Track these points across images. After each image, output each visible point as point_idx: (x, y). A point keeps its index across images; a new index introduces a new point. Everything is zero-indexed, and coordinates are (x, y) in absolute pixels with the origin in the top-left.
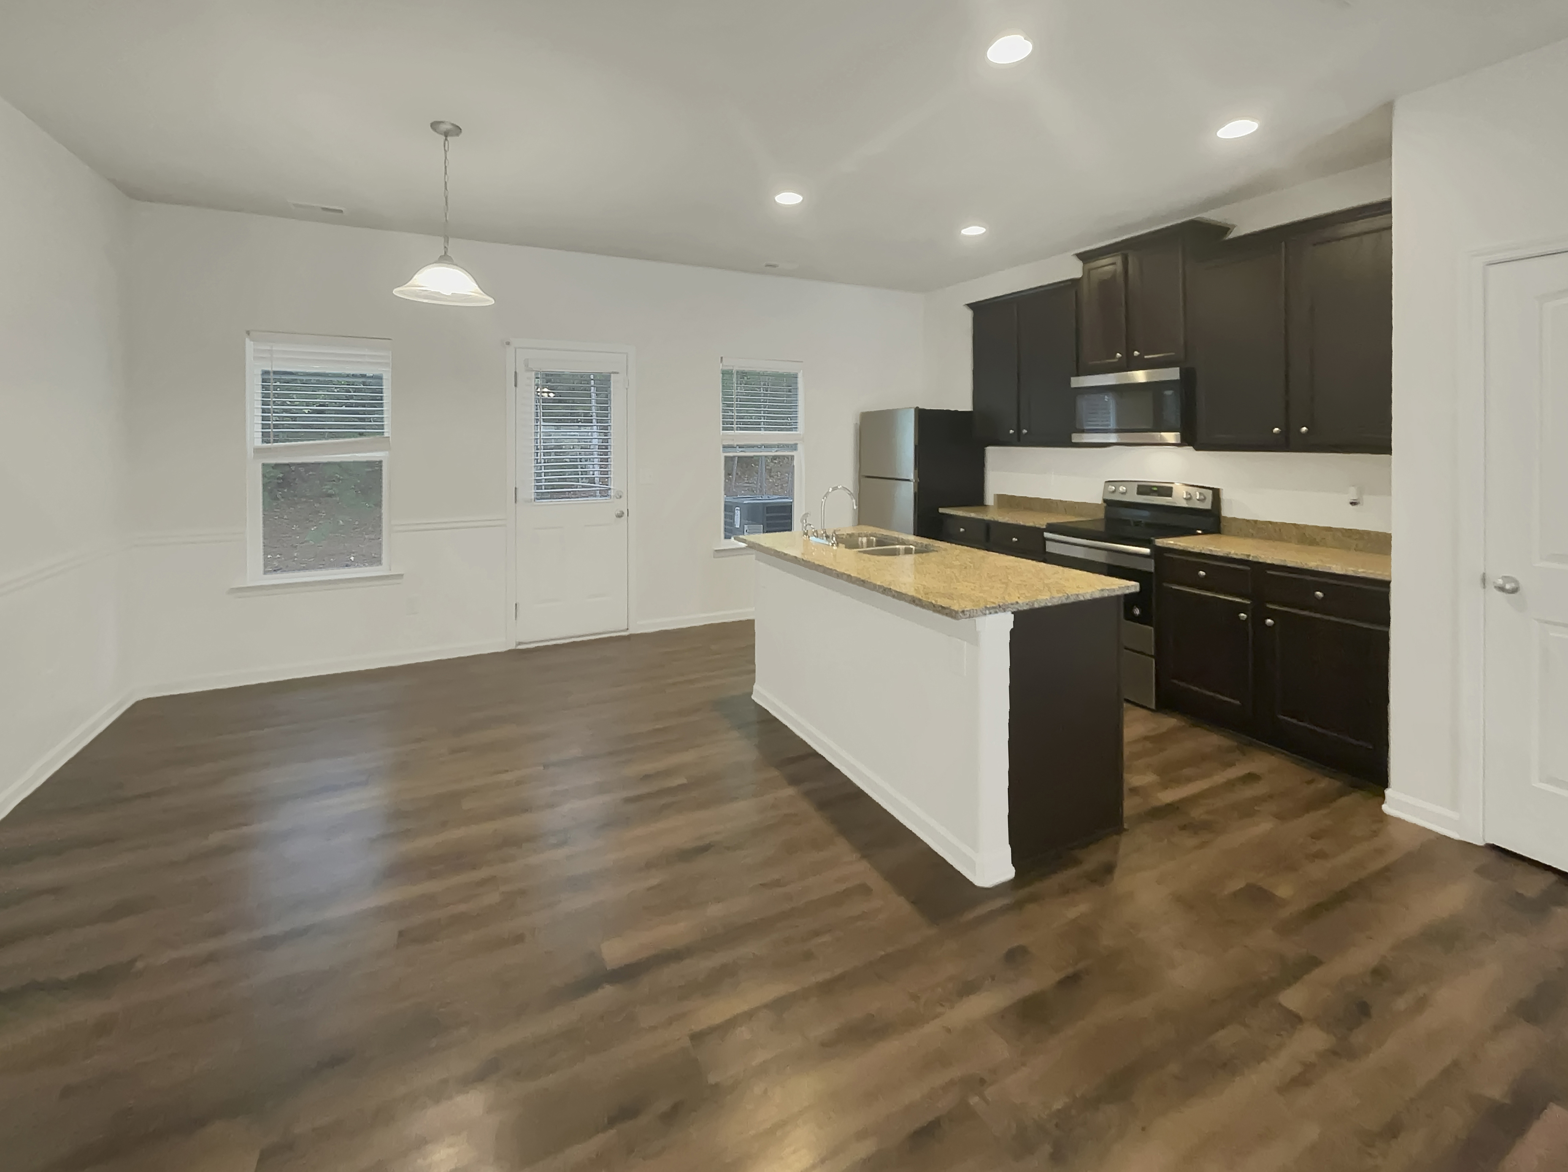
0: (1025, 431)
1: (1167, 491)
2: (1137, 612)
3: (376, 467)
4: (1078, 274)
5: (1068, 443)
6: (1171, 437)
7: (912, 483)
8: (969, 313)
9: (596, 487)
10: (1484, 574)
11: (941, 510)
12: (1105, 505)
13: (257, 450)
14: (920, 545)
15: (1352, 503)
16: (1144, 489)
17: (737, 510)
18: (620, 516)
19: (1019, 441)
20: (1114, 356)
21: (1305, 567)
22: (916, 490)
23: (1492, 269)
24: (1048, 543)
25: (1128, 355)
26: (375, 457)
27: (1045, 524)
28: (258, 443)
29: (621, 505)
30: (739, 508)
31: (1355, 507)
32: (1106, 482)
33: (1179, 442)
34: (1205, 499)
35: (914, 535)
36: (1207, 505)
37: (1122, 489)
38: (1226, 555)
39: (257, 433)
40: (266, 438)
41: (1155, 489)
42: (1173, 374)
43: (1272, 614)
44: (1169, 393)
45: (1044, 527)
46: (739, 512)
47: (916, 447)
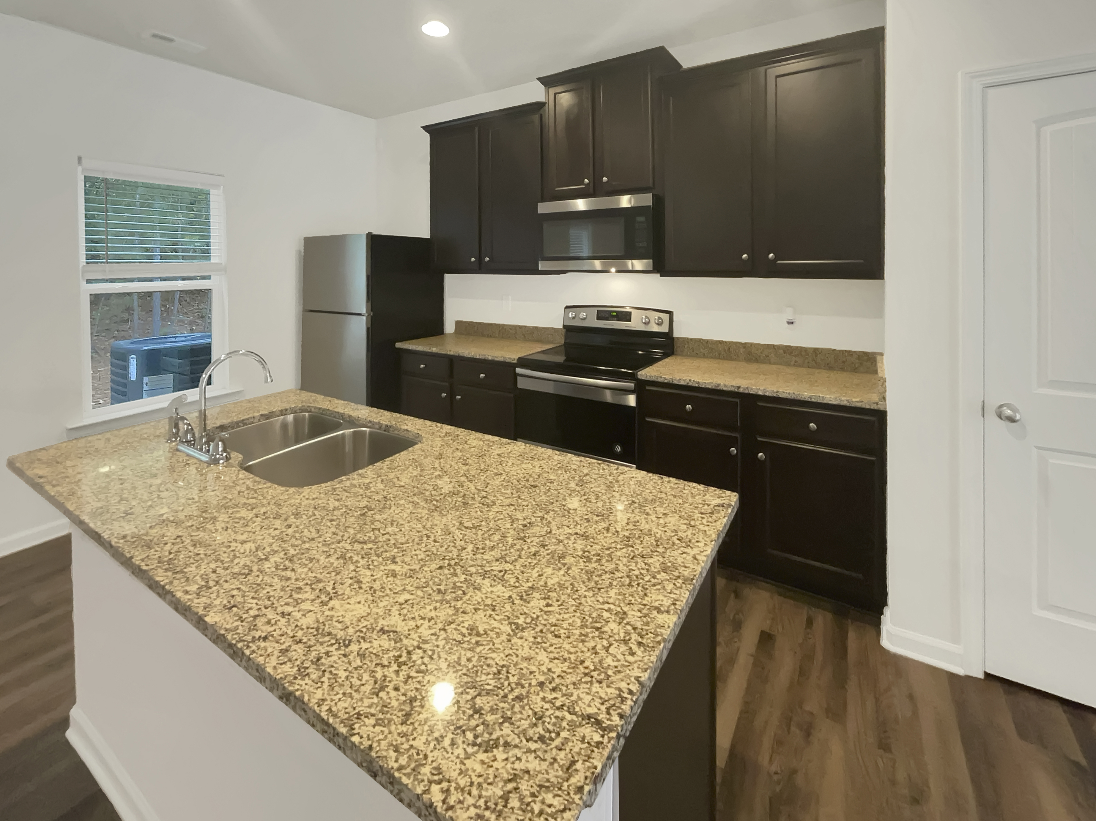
0: (487, 259)
1: (626, 316)
2: (619, 449)
4: (542, 99)
5: (535, 271)
6: (638, 264)
7: (364, 318)
8: (426, 137)
10: (983, 401)
11: (398, 345)
12: (564, 330)
14: (377, 426)
15: (789, 323)
16: (604, 314)
17: (132, 358)
19: (481, 268)
20: (582, 183)
21: (799, 398)
22: (369, 326)
23: (991, 91)
24: (518, 377)
25: (596, 181)
27: (517, 358)
30: (135, 356)
31: (791, 326)
32: (567, 307)
33: (652, 269)
34: (662, 323)
35: (367, 405)
36: (664, 329)
37: (583, 315)
38: (714, 387)
41: (615, 314)
42: (646, 200)
43: (763, 447)
44: (641, 219)
45: (515, 362)
46: (135, 360)
47: (368, 277)
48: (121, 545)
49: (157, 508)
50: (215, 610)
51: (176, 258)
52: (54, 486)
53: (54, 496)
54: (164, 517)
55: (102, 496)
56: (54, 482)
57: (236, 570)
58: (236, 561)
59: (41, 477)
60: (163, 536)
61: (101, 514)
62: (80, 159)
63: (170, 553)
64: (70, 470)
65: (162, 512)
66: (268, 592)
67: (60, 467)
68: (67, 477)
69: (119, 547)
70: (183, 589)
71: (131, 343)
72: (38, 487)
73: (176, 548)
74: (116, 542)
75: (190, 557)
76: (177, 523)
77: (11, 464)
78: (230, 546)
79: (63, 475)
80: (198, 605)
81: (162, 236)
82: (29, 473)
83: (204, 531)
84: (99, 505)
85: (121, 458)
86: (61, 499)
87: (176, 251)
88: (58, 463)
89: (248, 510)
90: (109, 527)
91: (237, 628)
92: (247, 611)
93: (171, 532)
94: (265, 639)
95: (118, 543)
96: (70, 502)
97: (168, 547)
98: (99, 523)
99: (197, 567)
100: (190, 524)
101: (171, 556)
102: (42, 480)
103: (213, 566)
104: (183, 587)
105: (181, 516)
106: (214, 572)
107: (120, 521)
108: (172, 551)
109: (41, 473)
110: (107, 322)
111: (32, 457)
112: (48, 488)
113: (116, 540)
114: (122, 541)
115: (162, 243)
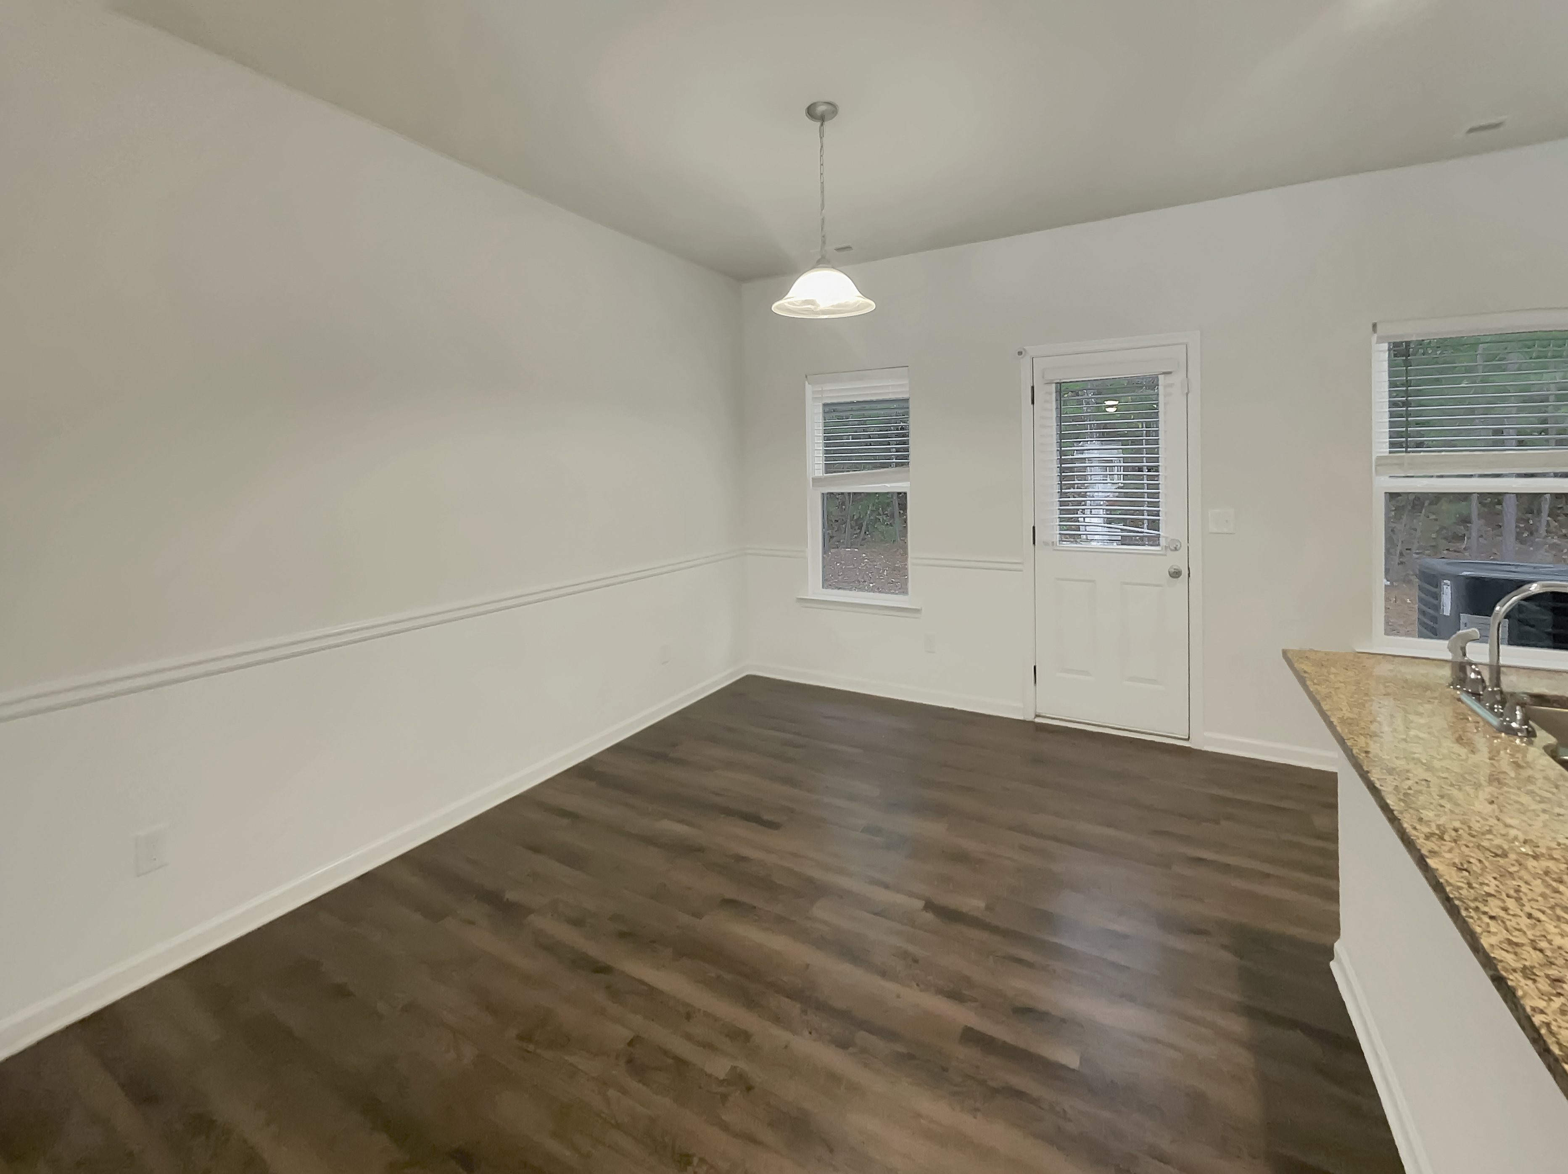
3: (902, 497)
9: (1143, 532)
13: (816, 480)
17: (1446, 584)
18: (1176, 574)
26: (903, 487)
28: (819, 472)
29: (1178, 561)
30: (1448, 582)
39: (818, 465)
40: (828, 469)
46: (1449, 587)
48: (1361, 757)
49: (1411, 745)
50: (1442, 860)
51: (1547, 442)
52: (1315, 684)
53: (1312, 692)
54: (1416, 756)
55: (1356, 710)
56: (1315, 681)
57: (1486, 844)
58: (1489, 836)
59: (1305, 672)
60: (1408, 771)
61: (1350, 724)
62: (1374, 326)
63: (1410, 788)
64: (1332, 676)
65: (1415, 750)
66: (1519, 886)
67: (1324, 671)
68: (1328, 681)
69: (1359, 758)
70: (1412, 823)
71: (1448, 564)
72: (1302, 680)
73: (1419, 788)
74: (1357, 753)
75: (1431, 803)
76: (1428, 768)
77: (1285, 653)
78: (1487, 820)
79: (1324, 678)
80: (1425, 846)
81: (1520, 410)
82: (1296, 665)
83: (1460, 789)
84: (1351, 715)
85: (1387, 684)
86: (1318, 697)
87: (1545, 431)
88: (1322, 665)
89: (1534, 800)
90: (1356, 738)
91: (1460, 888)
92: (1482, 884)
93: (1420, 773)
94: (1492, 918)
95: (1359, 754)
96: (1325, 703)
97: (1409, 783)
98: (1346, 730)
99: (1436, 815)
100: (1444, 775)
101: (1409, 791)
102: (1306, 675)
103: (1457, 824)
104: (1412, 822)
105: (1437, 764)
106: (1456, 830)
107: (1366, 738)
108: (1412, 788)
109: (1306, 668)
110: (1434, 536)
111: (1304, 655)
112: (1309, 683)
113: (1357, 751)
114: (1364, 755)
115: (1519, 421)
